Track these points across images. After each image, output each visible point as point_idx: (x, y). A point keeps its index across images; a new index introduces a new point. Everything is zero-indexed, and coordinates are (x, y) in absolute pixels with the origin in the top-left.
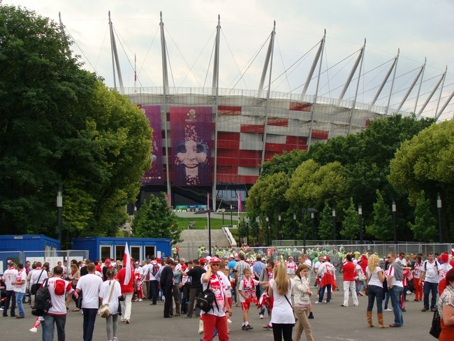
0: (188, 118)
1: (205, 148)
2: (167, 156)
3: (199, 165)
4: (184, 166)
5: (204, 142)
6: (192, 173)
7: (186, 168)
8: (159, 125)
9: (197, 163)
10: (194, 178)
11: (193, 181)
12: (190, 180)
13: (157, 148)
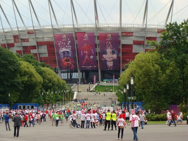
0: (107, 38)
1: (116, 52)
2: (98, 56)
3: (113, 60)
4: (106, 61)
5: (115, 49)
6: (110, 64)
8: (94, 42)
9: (112, 59)
10: (111, 67)
11: (111, 68)
12: (109, 67)
13: (93, 53)
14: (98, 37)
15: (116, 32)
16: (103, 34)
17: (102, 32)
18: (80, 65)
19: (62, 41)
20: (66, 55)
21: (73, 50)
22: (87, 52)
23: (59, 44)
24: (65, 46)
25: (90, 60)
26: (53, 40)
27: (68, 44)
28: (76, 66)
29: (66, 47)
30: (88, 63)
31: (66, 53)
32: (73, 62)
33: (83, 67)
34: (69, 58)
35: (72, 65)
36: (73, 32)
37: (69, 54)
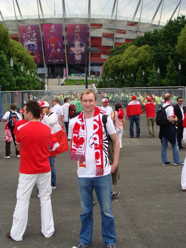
0: (76, 30)
1: (84, 45)
2: (66, 49)
3: (82, 54)
4: (74, 54)
5: (84, 42)
6: (78, 58)
7: (75, 55)
8: (61, 34)
9: (80, 52)
10: (79, 60)
11: (79, 62)
12: (77, 61)
13: (60, 45)
14: (66, 28)
15: (84, 23)
16: (70, 25)
17: (70, 23)
18: (47, 59)
19: (27, 34)
20: (32, 49)
21: (39, 43)
22: (53, 45)
23: (24, 37)
24: (30, 39)
25: (57, 53)
26: (17, 32)
27: (34, 36)
28: (41, 59)
29: (32, 39)
30: (55, 56)
31: (31, 46)
32: (39, 55)
33: (50, 60)
34: (34, 51)
35: (38, 59)
36: (38, 23)
37: (34, 47)
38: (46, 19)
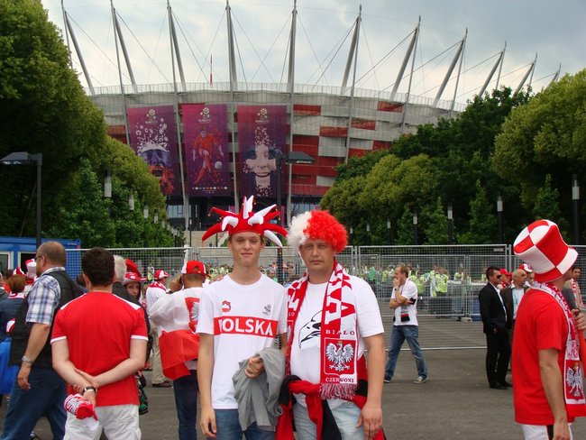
2: (234, 163)
3: (271, 174)
4: (254, 174)
5: (277, 147)
6: (263, 183)
7: (257, 177)
8: (225, 127)
9: (268, 171)
10: (266, 189)
11: (264, 192)
13: (222, 154)
14: (236, 115)
15: (279, 104)
16: (247, 107)
17: (245, 104)
18: (190, 185)
19: (146, 126)
20: (156, 161)
21: (173, 147)
22: (206, 153)
23: (138, 132)
24: (153, 137)
26: (124, 122)
27: (161, 131)
28: (178, 185)
29: (156, 139)
30: (210, 178)
31: (155, 154)
32: (172, 176)
34: (162, 166)
35: (170, 184)
36: (173, 103)
37: (161, 157)
38: (191, 93)
